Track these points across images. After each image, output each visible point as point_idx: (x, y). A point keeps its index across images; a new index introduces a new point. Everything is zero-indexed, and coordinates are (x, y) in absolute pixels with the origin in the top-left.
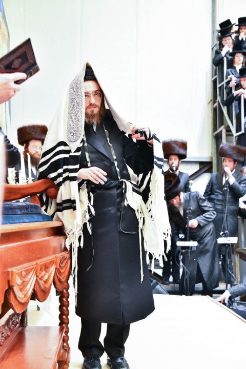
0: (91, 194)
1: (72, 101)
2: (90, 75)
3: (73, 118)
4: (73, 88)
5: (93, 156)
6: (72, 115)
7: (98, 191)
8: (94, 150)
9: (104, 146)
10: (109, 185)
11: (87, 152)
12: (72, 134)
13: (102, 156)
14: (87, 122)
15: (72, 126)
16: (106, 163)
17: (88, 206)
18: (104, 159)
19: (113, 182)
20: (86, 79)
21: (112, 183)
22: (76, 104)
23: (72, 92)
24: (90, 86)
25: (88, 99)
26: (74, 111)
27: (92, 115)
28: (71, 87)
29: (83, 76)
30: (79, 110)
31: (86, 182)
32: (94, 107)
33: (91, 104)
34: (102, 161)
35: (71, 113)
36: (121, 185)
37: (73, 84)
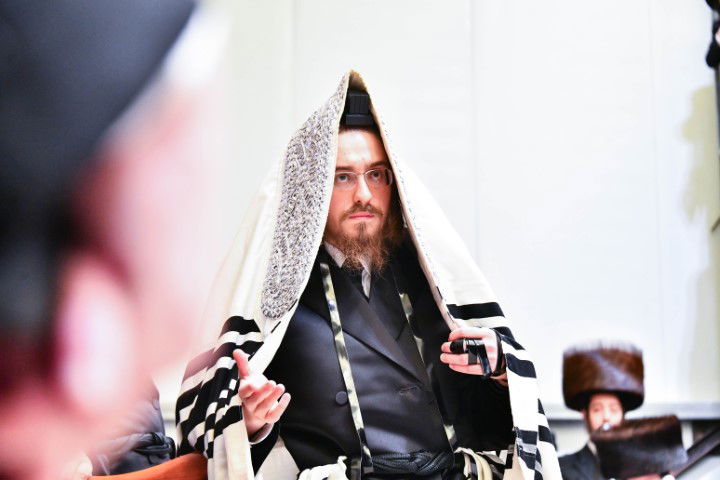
2: (358, 111)
4: (299, 151)
5: (367, 373)
8: (368, 352)
9: (398, 339)
10: (419, 467)
12: (276, 295)
13: (396, 375)
16: (409, 394)
18: (404, 381)
19: (431, 455)
20: (346, 125)
23: (296, 163)
24: (357, 148)
25: (350, 187)
26: (294, 222)
27: (358, 240)
28: (295, 148)
29: (336, 115)
30: (308, 217)
31: (344, 458)
32: (367, 213)
33: (358, 205)
34: (396, 387)
35: (284, 230)
36: (458, 465)
37: (302, 140)
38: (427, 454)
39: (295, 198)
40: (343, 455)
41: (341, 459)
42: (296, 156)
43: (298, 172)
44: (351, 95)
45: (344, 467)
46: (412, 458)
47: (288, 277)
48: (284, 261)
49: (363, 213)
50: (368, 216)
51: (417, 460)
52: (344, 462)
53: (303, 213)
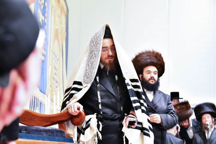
0: (100, 123)
1: (91, 52)
2: (108, 34)
3: (90, 65)
4: (93, 42)
5: (103, 93)
6: (89, 63)
7: (105, 121)
9: (112, 87)
11: (98, 91)
12: (87, 77)
13: (110, 94)
15: (87, 71)
16: (113, 100)
17: (97, 132)
18: (112, 97)
19: (117, 115)
22: (93, 55)
23: (93, 45)
24: (108, 42)
29: (103, 35)
31: (96, 114)
33: (109, 56)
34: (110, 98)
35: (89, 61)
37: (94, 39)
38: (115, 114)
40: (96, 113)
41: (95, 114)
44: (107, 30)
45: (96, 116)
46: (112, 115)
50: (111, 58)
51: (113, 116)
53: (94, 58)
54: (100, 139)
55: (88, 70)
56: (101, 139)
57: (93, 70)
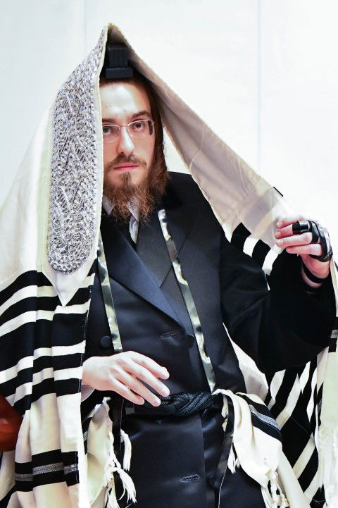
0: (125, 437)
1: (63, 145)
2: (117, 64)
3: (67, 198)
4: (65, 105)
6: (63, 188)
7: (147, 428)
8: (132, 299)
10: (178, 408)
11: (110, 304)
12: (63, 249)
13: (158, 320)
14: (109, 212)
16: (170, 339)
17: (116, 474)
18: (165, 326)
19: (191, 397)
20: (106, 78)
21: (187, 401)
22: (74, 155)
23: (64, 117)
25: (114, 140)
26: (69, 177)
27: (123, 190)
28: (61, 101)
29: (95, 69)
30: (83, 172)
31: (109, 398)
32: (131, 164)
33: (122, 156)
35: (60, 184)
36: (217, 407)
37: (67, 94)
38: (185, 396)
39: (66, 152)
40: (107, 396)
41: (105, 399)
42: (63, 110)
43: (66, 126)
44: (109, 49)
45: (108, 408)
46: (171, 400)
47: (73, 231)
48: (66, 216)
49: (127, 164)
50: (132, 166)
51: (175, 403)
52: (108, 402)
53: (77, 167)
54: (131, 501)
55: (63, 220)
56: (134, 500)
57: (84, 213)
